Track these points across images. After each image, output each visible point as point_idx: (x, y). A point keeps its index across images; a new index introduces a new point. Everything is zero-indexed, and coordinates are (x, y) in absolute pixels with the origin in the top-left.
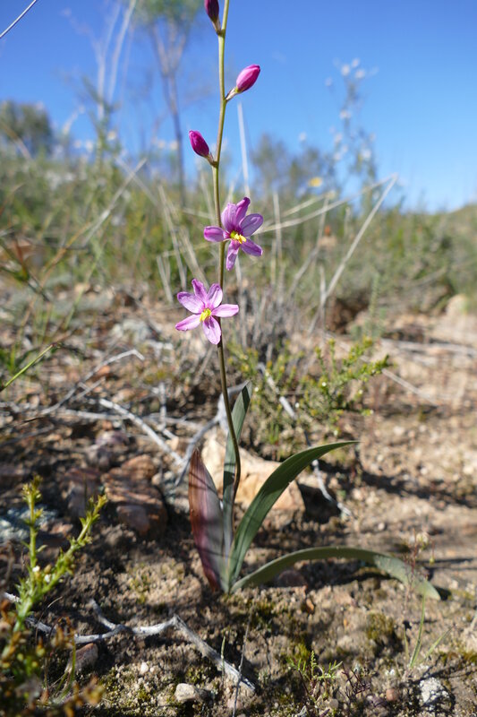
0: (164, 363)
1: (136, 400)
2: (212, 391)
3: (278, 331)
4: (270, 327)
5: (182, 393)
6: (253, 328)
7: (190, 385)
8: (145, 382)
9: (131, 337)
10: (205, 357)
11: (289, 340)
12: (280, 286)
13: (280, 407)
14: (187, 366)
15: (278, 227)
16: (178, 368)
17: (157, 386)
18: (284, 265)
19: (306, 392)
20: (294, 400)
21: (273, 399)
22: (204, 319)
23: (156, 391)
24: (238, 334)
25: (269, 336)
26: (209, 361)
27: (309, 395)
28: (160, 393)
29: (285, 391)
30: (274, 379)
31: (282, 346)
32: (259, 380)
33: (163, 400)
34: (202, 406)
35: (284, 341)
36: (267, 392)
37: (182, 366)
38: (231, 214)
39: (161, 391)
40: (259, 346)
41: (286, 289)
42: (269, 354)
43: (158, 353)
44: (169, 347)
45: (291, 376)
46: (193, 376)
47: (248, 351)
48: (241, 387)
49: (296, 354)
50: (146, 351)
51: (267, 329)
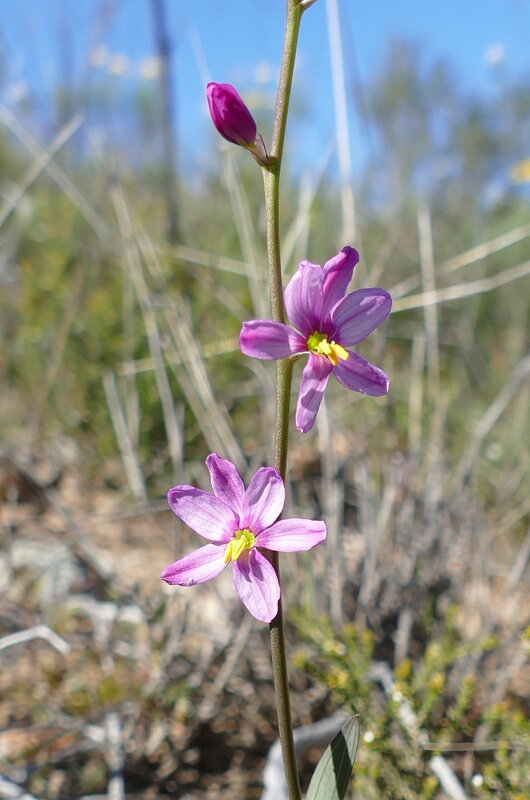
0: (117, 659)
1: (42, 759)
2: (247, 738)
3: (427, 576)
4: (405, 564)
5: (168, 741)
6: (361, 567)
7: (187, 721)
8: (67, 710)
9: (30, 587)
10: (230, 644)
11: (457, 601)
12: (434, 455)
13: (431, 783)
14: (181, 669)
15: (429, 300)
16: (157, 674)
17: (99, 721)
18: (443, 399)
19: (502, 745)
20: (468, 764)
21: (412, 762)
22: (235, 557)
23: (96, 734)
24: (320, 584)
25: (403, 589)
26: (241, 656)
27: (510, 752)
28: (107, 740)
29: (445, 742)
30: (416, 709)
31: (437, 616)
32: (376, 709)
33: (115, 761)
34: (220, 779)
35: (444, 604)
36: (396, 743)
37: (167, 669)
38: (310, 289)
39: (109, 735)
40: (376, 618)
41: (449, 465)
42: (402, 638)
43: (102, 634)
44: (133, 615)
45: (462, 701)
46: (196, 697)
47: (347, 630)
48: (327, 727)
49: (474, 641)
50: (71, 625)
51: (397, 571)
